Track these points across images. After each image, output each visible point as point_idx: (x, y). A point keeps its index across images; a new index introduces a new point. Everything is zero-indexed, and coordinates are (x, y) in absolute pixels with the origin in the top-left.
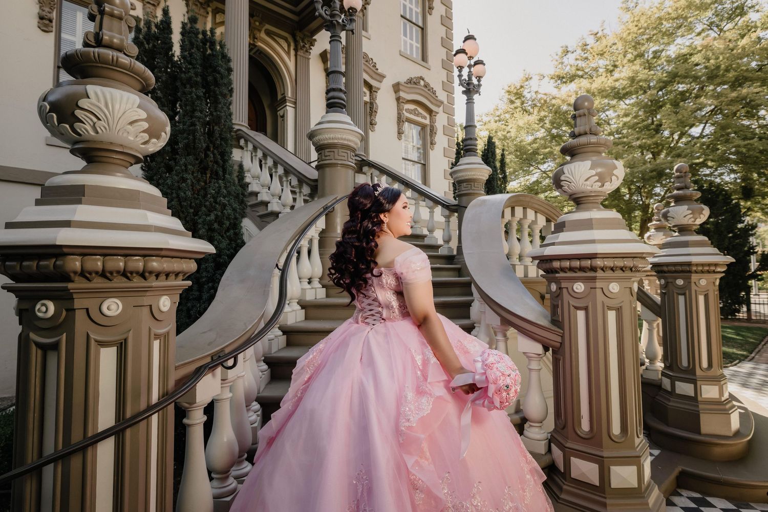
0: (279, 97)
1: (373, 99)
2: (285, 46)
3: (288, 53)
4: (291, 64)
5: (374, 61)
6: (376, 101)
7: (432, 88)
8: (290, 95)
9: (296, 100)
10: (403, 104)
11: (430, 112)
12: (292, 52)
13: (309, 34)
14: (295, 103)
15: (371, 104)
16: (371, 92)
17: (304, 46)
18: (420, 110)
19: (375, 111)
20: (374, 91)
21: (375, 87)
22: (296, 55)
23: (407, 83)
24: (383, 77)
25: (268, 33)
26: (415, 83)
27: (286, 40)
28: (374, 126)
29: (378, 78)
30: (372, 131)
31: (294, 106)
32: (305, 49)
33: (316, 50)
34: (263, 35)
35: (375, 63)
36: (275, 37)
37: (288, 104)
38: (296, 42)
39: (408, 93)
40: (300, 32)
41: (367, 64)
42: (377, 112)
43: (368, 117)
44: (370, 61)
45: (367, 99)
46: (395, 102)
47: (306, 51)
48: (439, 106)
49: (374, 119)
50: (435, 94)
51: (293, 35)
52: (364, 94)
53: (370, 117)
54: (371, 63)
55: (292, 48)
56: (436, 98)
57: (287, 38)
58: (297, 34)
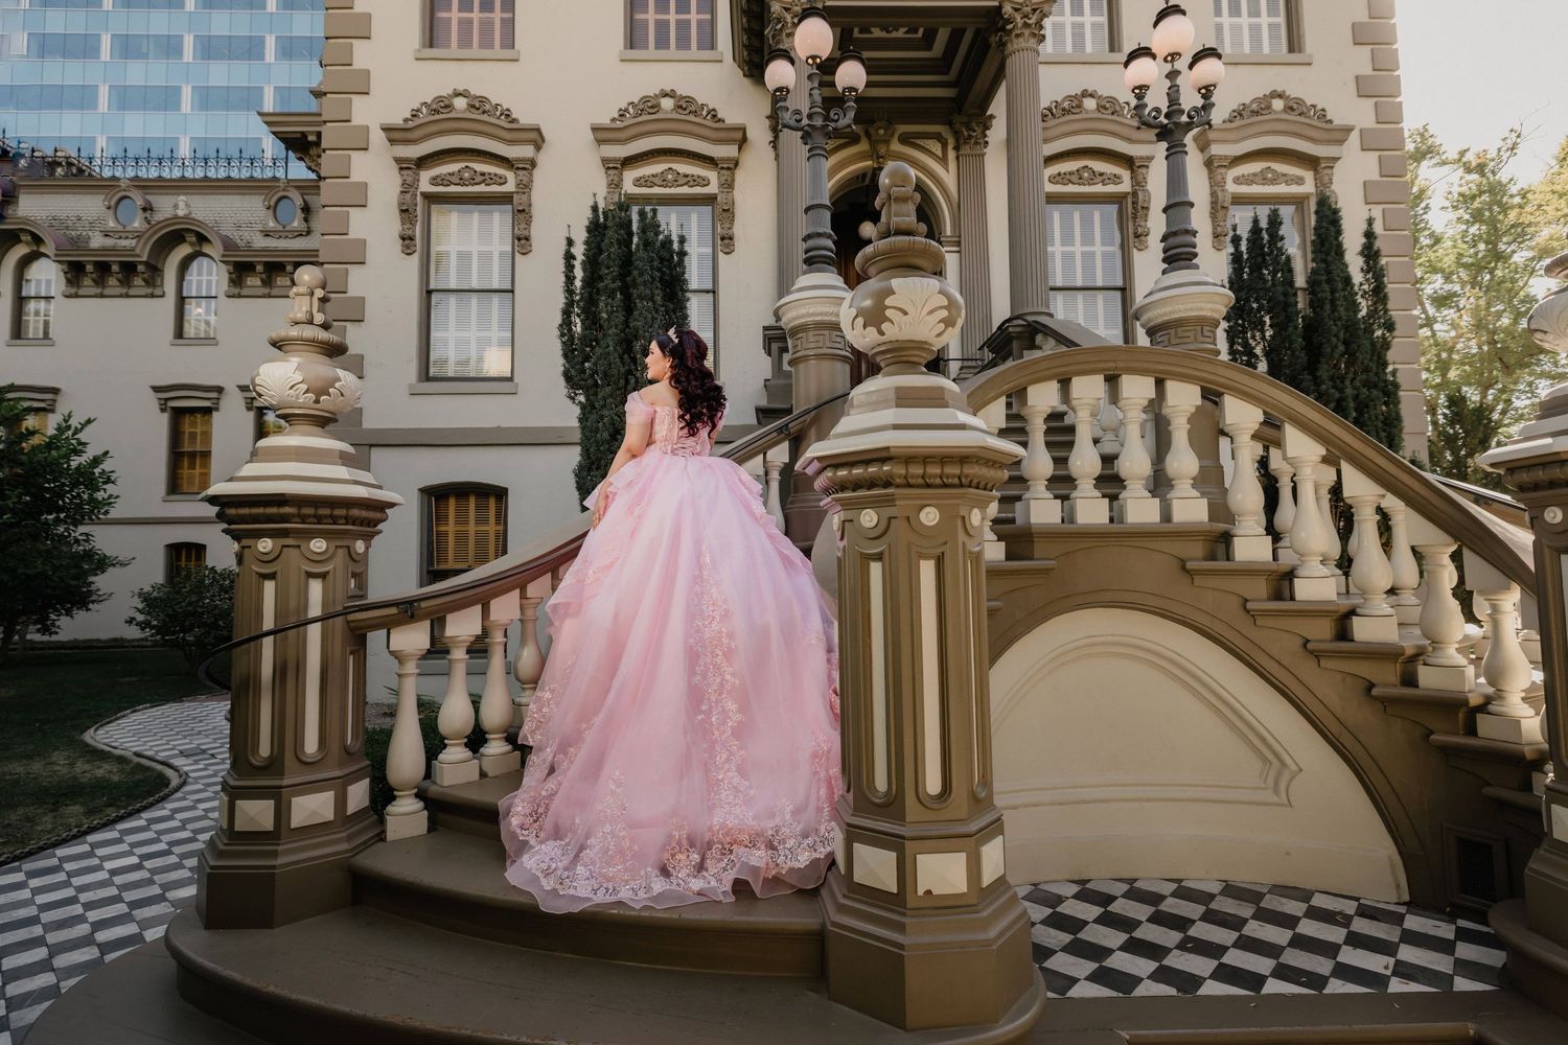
1: (1138, 184)
2: (936, 147)
3: (943, 161)
4: (949, 178)
6: (1147, 186)
7: (1314, 106)
8: (949, 233)
9: (960, 235)
10: (1223, 170)
12: (951, 154)
13: (978, 111)
14: (958, 243)
15: (1135, 194)
16: (1133, 171)
17: (970, 137)
18: (1281, 167)
19: (1143, 207)
20: (1139, 167)
21: (1142, 158)
22: (957, 158)
23: (1231, 121)
25: (906, 140)
26: (1256, 113)
27: (938, 137)
28: (1143, 238)
29: (1144, 136)
30: (1140, 250)
31: (956, 248)
32: (973, 141)
33: (996, 134)
34: (896, 146)
36: (918, 141)
37: (945, 249)
38: (957, 134)
39: (1236, 141)
40: (959, 114)
41: (1115, 117)
42: (1147, 208)
43: (1130, 224)
44: (1122, 108)
45: (1125, 186)
46: (1205, 171)
47: (976, 143)
48: (1341, 142)
49: (1142, 224)
50: (1325, 116)
51: (950, 124)
52: (1116, 179)
53: (1135, 222)
54: (1125, 112)
55: (950, 147)
56: (1328, 126)
57: (940, 134)
58: (957, 119)
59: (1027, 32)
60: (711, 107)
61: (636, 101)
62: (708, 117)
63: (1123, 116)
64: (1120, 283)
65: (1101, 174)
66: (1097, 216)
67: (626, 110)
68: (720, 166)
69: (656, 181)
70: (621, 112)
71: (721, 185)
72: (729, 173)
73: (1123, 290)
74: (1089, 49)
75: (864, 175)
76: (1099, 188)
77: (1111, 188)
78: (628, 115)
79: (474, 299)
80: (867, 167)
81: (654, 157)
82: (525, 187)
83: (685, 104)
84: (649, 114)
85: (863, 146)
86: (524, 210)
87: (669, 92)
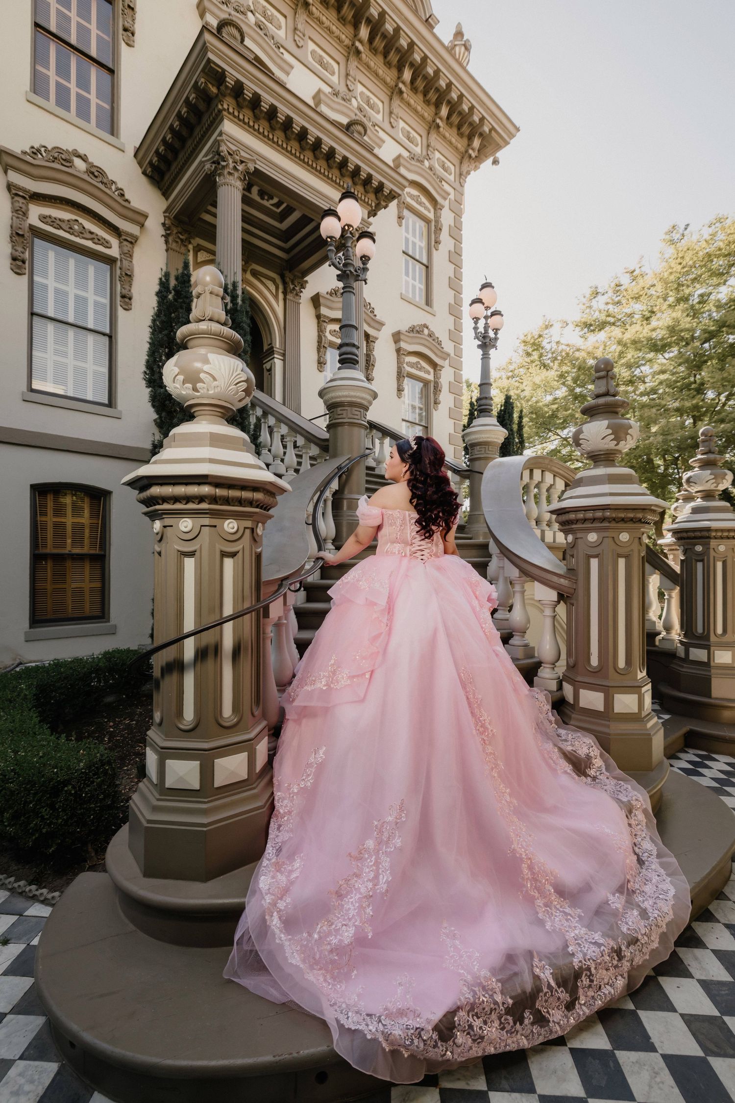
0: (266, 347)
1: (370, 351)
2: (273, 288)
3: (276, 297)
4: (280, 310)
5: (372, 306)
6: (374, 353)
7: (438, 337)
8: (278, 346)
9: (285, 351)
10: (404, 356)
11: (434, 365)
12: (281, 296)
13: (300, 275)
14: (284, 355)
16: (368, 342)
17: (294, 289)
18: (424, 364)
19: (372, 364)
20: (372, 341)
21: (372, 336)
22: (285, 300)
23: (409, 333)
24: (382, 324)
26: (417, 332)
27: (273, 281)
29: (375, 325)
31: (282, 358)
32: (295, 292)
33: (307, 293)
34: (249, 276)
35: (374, 309)
36: (262, 279)
37: (275, 356)
38: (285, 283)
39: (410, 344)
40: (290, 272)
42: (374, 366)
46: (395, 354)
47: (297, 295)
48: (444, 359)
49: (371, 373)
50: (441, 344)
51: (283, 277)
53: (367, 371)
55: (281, 291)
56: (441, 350)
57: (275, 279)
58: (288, 274)
60: (120, 186)
61: (50, 148)
62: (116, 193)
67: (39, 151)
68: (124, 237)
69: (63, 225)
70: (34, 150)
71: (122, 253)
72: (131, 246)
78: (40, 156)
81: (62, 204)
83: (95, 172)
84: (62, 165)
87: (83, 156)
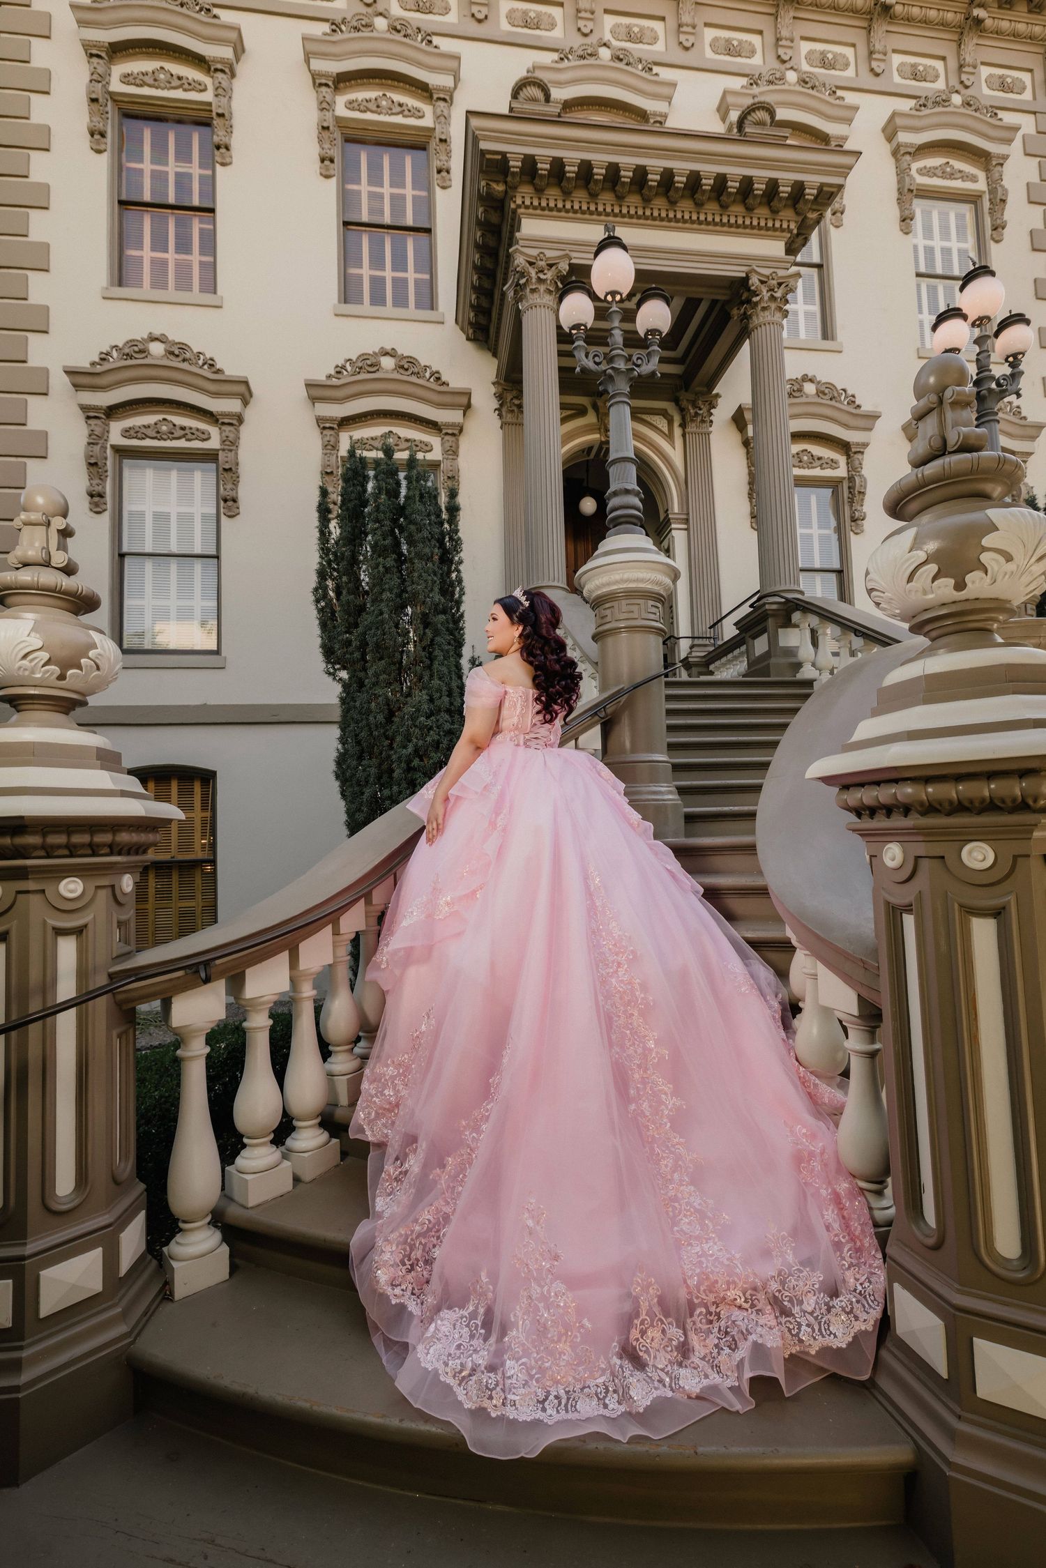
0: (662, 517)
1: (854, 469)
2: (662, 423)
3: (669, 437)
4: (676, 455)
5: (850, 392)
6: (863, 472)
7: (1010, 403)
8: (676, 510)
9: (688, 514)
12: (678, 432)
13: (705, 389)
14: (687, 521)
15: (851, 479)
16: (848, 457)
17: (696, 414)
19: (860, 492)
20: (855, 453)
21: (858, 444)
22: (684, 436)
24: (875, 417)
27: (664, 413)
28: (859, 522)
29: (861, 423)
30: (856, 534)
31: (684, 526)
32: (699, 419)
33: (722, 413)
35: (853, 396)
36: (645, 417)
37: (673, 526)
38: (682, 410)
40: (686, 391)
41: (833, 403)
42: (863, 493)
43: (847, 508)
44: (840, 395)
45: (841, 472)
47: (703, 421)
48: (1033, 438)
49: (859, 508)
50: (1020, 413)
51: (677, 401)
52: (833, 464)
53: (851, 506)
54: (843, 398)
55: (676, 424)
56: (1022, 422)
57: (666, 410)
58: (684, 396)
59: (773, 306)
60: (434, 369)
61: (355, 358)
62: (432, 380)
63: (840, 402)
64: (837, 566)
65: (819, 459)
66: (813, 499)
67: (343, 367)
68: (444, 431)
69: (376, 444)
70: (338, 369)
71: (445, 452)
72: (453, 439)
73: (840, 572)
74: (803, 335)
75: (590, 449)
76: (817, 472)
77: (828, 473)
78: (345, 373)
79: (174, 564)
80: (594, 440)
81: (372, 419)
82: (231, 444)
83: (407, 365)
84: (369, 372)
85: (591, 418)
86: (230, 469)
87: (389, 351)
